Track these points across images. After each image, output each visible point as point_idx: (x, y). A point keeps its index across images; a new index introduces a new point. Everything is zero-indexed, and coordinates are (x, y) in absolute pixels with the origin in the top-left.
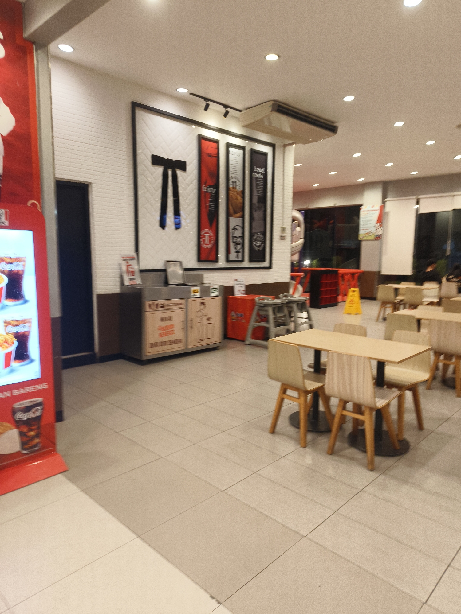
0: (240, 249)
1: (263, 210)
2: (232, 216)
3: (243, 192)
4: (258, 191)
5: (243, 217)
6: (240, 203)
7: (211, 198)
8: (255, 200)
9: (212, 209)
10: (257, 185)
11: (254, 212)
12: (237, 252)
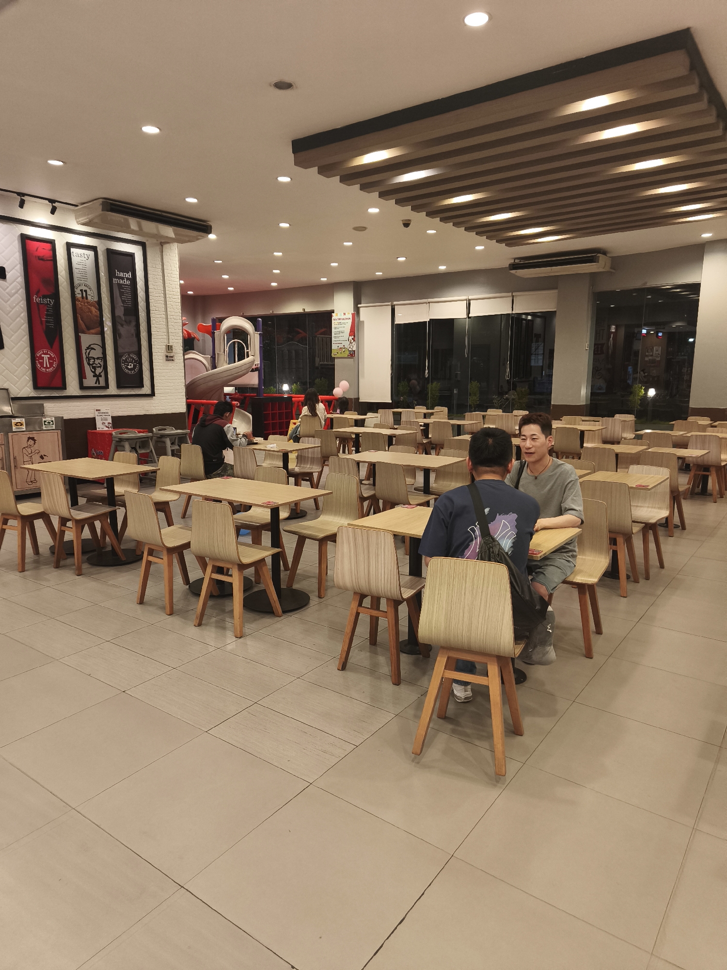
0: (100, 373)
1: (134, 323)
2: (84, 332)
3: (99, 302)
4: (123, 302)
5: (102, 333)
6: (96, 316)
7: (47, 311)
8: (120, 312)
9: (52, 325)
10: (121, 294)
11: (119, 327)
12: (97, 376)
